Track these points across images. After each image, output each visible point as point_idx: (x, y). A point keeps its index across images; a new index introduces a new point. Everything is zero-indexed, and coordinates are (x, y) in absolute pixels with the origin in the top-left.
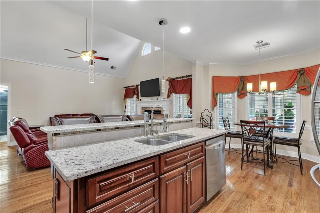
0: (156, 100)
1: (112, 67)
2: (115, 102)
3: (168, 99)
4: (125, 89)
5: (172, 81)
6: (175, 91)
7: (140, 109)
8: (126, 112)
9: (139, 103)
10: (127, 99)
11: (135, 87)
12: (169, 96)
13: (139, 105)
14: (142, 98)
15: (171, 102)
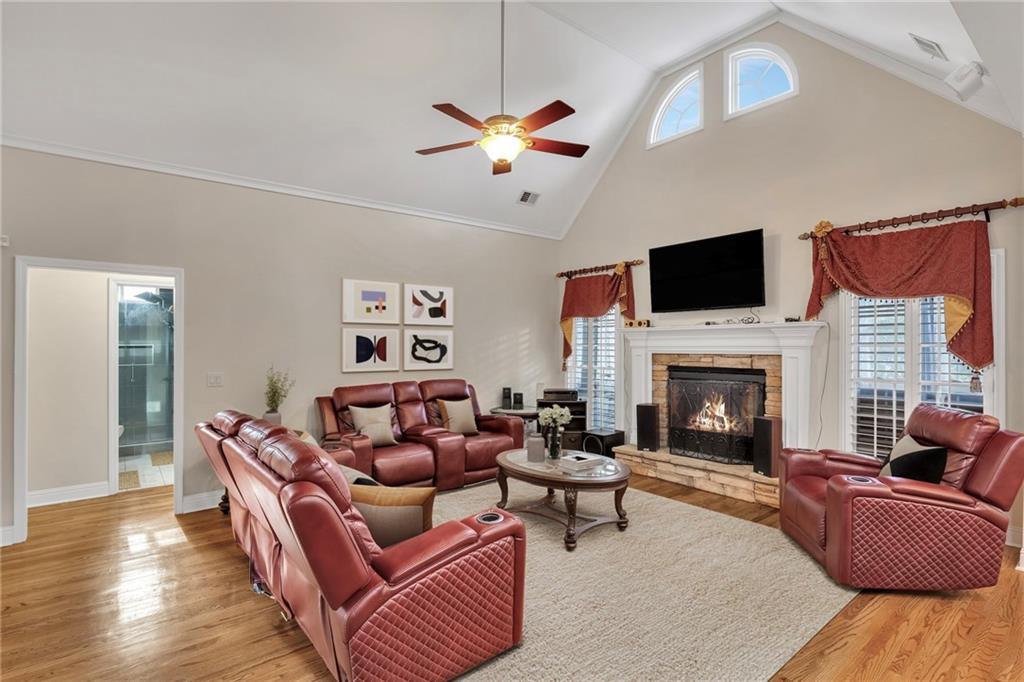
0: (742, 325)
1: (525, 197)
2: (527, 331)
3: (814, 323)
4: (566, 279)
5: (839, 239)
6: (866, 285)
7: (646, 358)
8: (569, 370)
9: (644, 338)
10: (575, 319)
11: (620, 271)
12: (814, 308)
13: (643, 344)
14: (657, 315)
15: (831, 335)
